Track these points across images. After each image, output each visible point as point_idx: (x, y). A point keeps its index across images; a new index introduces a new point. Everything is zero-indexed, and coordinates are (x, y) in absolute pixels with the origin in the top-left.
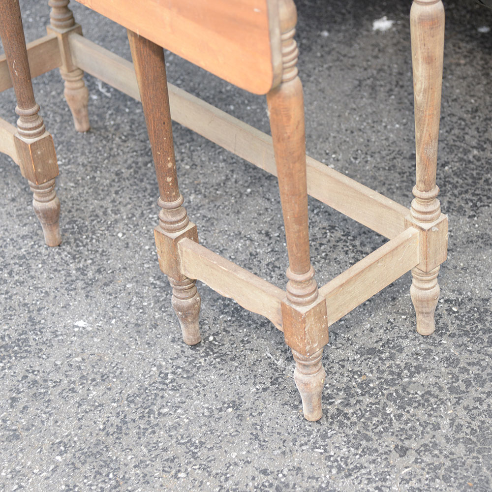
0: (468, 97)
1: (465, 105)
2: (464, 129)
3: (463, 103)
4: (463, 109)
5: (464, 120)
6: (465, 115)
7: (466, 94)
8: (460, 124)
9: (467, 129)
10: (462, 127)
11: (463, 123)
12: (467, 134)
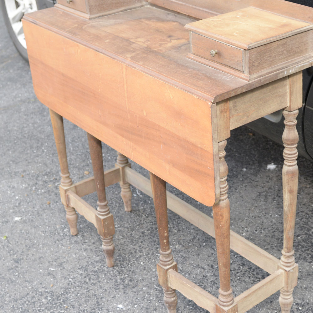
0: (310, 204)
1: (309, 207)
2: (308, 219)
3: (308, 206)
4: (308, 209)
5: (308, 214)
6: (309, 212)
7: (309, 202)
8: (306, 216)
9: (309, 219)
10: (307, 218)
11: (308, 216)
12: (309, 221)
